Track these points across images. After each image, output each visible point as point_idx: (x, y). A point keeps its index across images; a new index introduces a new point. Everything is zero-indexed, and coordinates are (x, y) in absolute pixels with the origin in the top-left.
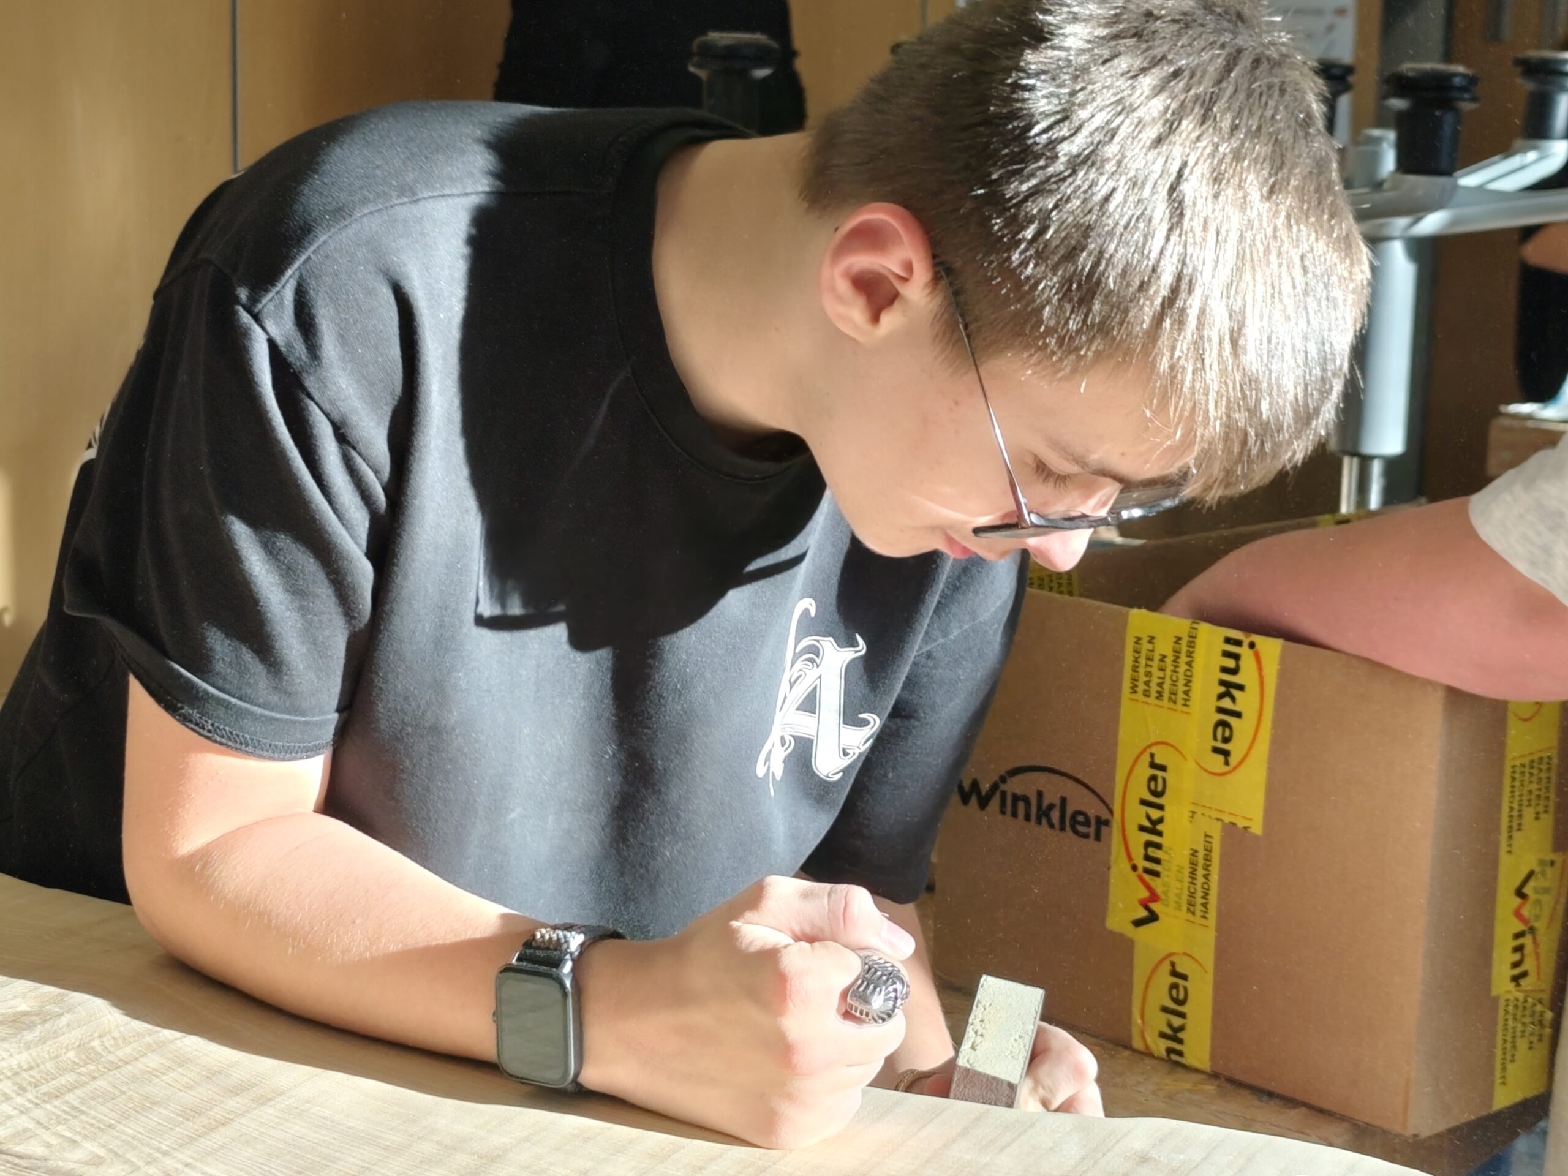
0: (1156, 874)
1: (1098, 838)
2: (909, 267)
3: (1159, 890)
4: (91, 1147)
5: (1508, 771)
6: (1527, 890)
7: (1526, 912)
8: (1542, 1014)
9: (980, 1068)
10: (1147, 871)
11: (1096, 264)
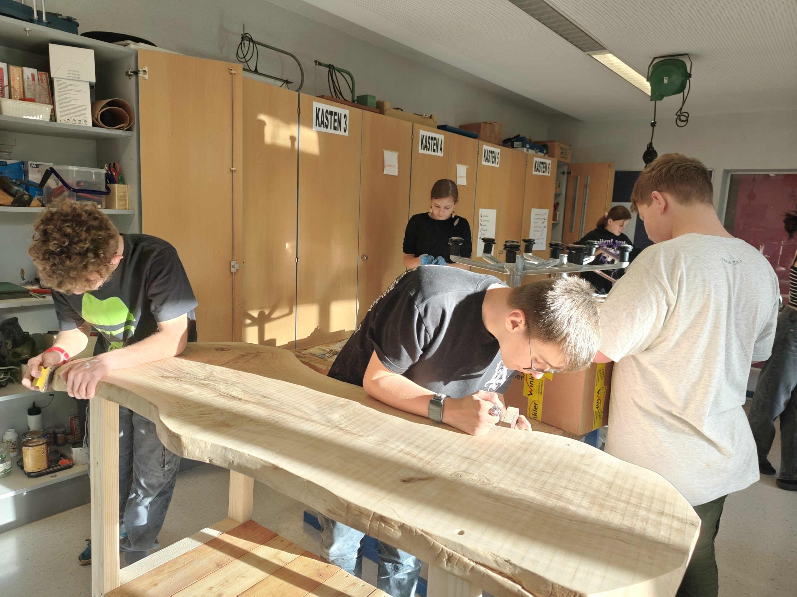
0: (532, 387)
1: (522, 380)
2: (521, 321)
3: (533, 389)
4: (358, 429)
5: (597, 371)
6: (599, 392)
7: (599, 396)
8: (601, 414)
9: (504, 421)
10: (530, 386)
11: (552, 329)
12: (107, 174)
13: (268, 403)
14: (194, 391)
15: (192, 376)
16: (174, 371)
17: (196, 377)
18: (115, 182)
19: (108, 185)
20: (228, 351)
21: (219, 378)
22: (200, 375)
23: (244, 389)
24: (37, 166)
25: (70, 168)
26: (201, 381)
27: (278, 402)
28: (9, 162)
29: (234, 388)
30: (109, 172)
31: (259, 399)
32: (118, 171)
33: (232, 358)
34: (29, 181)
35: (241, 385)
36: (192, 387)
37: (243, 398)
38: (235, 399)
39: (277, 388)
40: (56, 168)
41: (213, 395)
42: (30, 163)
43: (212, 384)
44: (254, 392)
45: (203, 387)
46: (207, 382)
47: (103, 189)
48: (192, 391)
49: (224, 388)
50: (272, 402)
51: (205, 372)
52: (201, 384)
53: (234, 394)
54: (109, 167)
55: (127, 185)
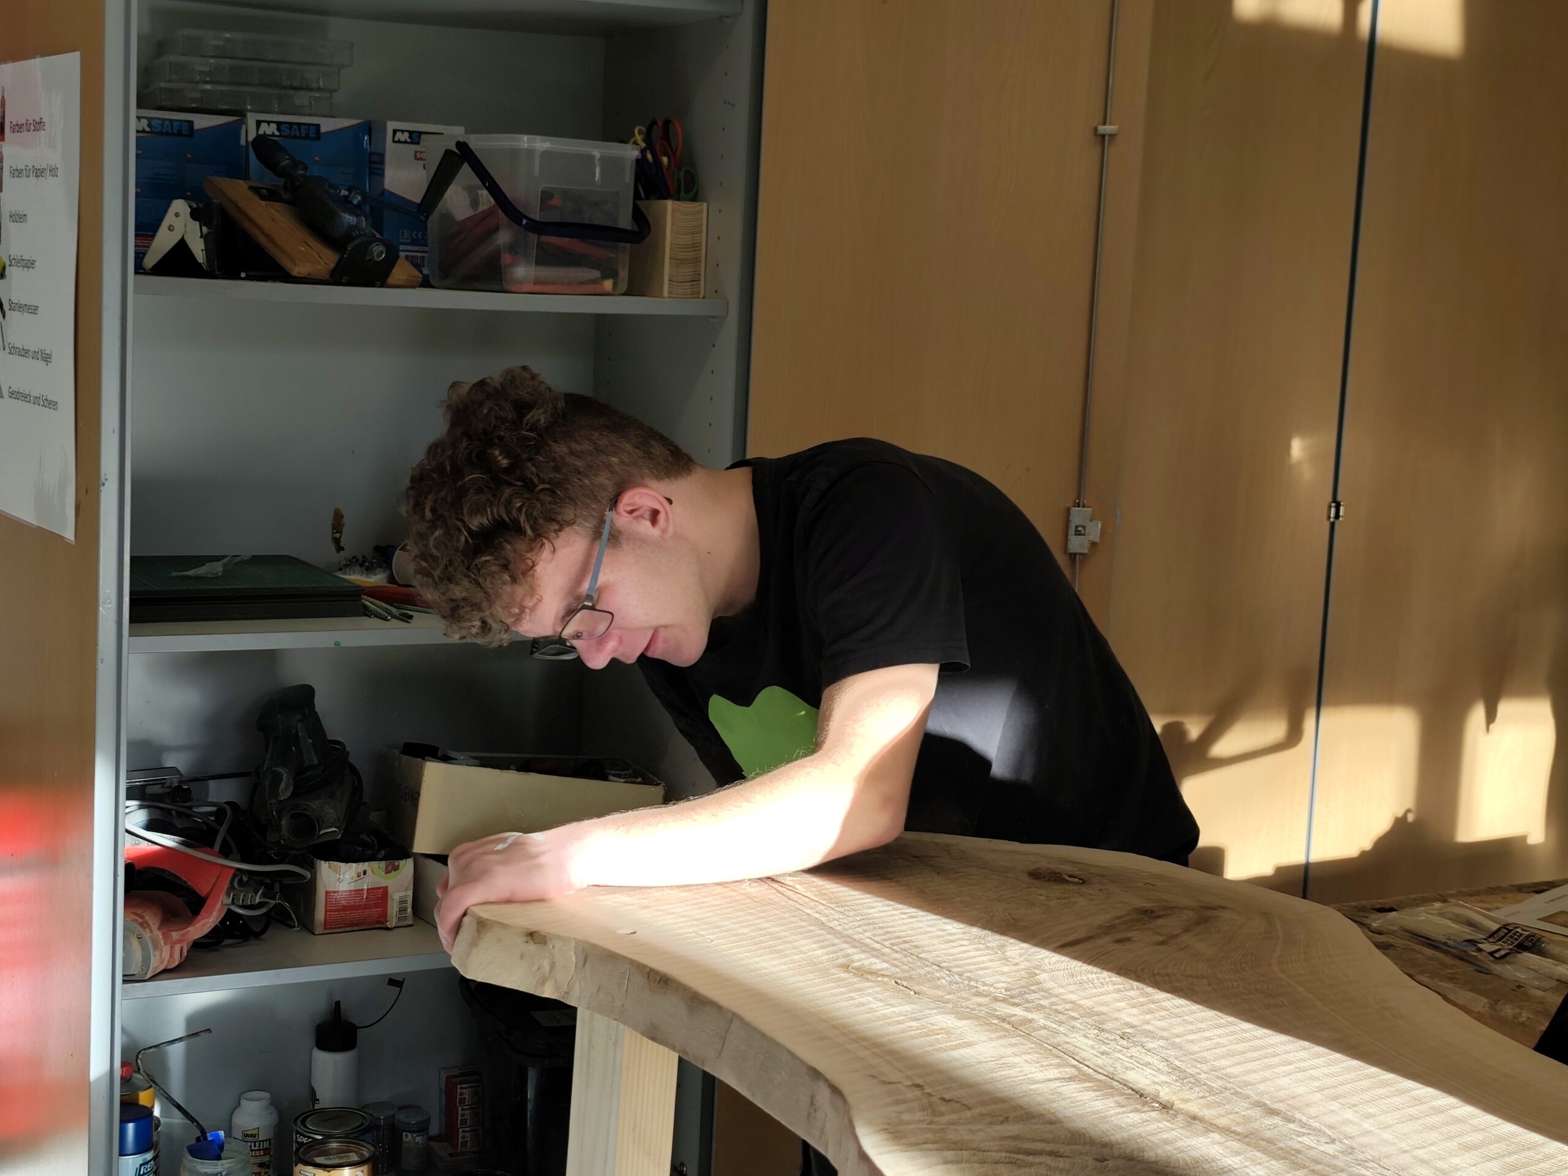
12: (640, 163)
13: (1290, 1143)
14: (976, 1043)
15: (957, 977)
16: (887, 950)
17: (973, 983)
18: (665, 194)
19: (641, 204)
20: (1083, 889)
21: (1065, 1001)
22: (989, 980)
23: (1177, 1063)
24: (415, 137)
25: (525, 141)
26: (998, 1006)
27: (1333, 1141)
28: (327, 125)
29: (1134, 1051)
30: (649, 156)
31: (1247, 1120)
32: (678, 153)
33: (1103, 918)
34: (384, 192)
35: (1162, 1043)
36: (964, 1027)
37: (1179, 1105)
38: (1145, 1104)
39: (1317, 1079)
40: (476, 142)
41: (1054, 1073)
42: (391, 125)
43: (1042, 1022)
44: (1220, 1083)
45: (1007, 1030)
46: (1019, 1012)
47: (625, 221)
48: (969, 1045)
49: (1092, 1048)
50: (1306, 1140)
51: (1006, 969)
52: (998, 1018)
53: (1140, 1078)
54: (648, 139)
55: (705, 204)
